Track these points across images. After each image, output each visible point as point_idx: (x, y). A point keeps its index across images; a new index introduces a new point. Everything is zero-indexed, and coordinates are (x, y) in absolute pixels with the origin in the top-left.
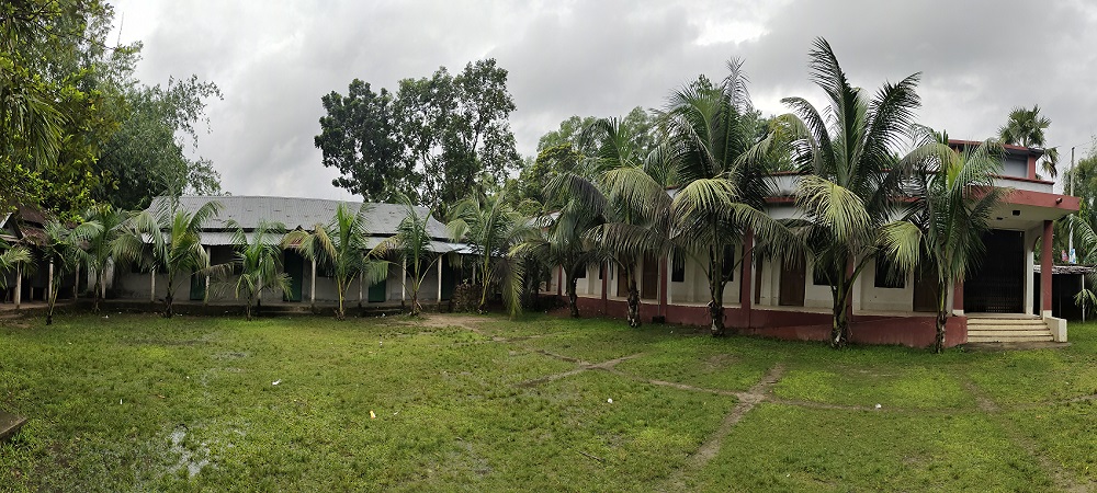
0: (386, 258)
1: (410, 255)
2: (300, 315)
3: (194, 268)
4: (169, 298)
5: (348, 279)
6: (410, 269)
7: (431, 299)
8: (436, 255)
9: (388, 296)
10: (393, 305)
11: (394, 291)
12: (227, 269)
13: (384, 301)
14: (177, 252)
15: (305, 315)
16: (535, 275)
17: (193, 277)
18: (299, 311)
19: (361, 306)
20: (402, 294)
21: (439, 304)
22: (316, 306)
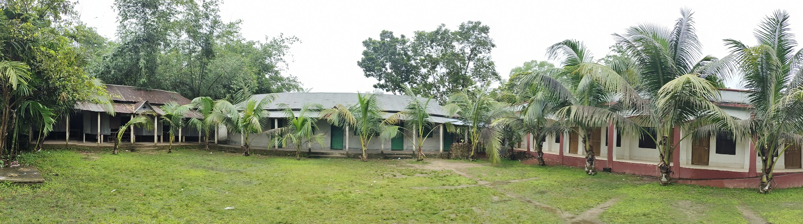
0: (397, 125)
1: (417, 124)
2: (337, 158)
7: (434, 150)
8: (438, 124)
9: (405, 147)
11: (409, 145)
13: (402, 150)
15: (340, 157)
16: (510, 139)
18: (338, 155)
19: (382, 152)
20: (412, 146)
21: (440, 153)
22: (349, 153)
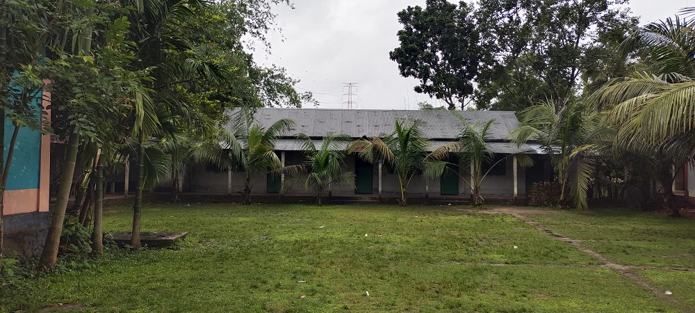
0: (444, 159)
2: (367, 203)
3: (269, 169)
4: (248, 190)
5: (409, 176)
9: (461, 190)
10: (463, 197)
12: (299, 168)
13: (457, 194)
14: (253, 157)
15: (371, 203)
17: (269, 176)
18: (367, 200)
19: (427, 196)
20: (470, 188)
21: (515, 198)
22: (383, 196)
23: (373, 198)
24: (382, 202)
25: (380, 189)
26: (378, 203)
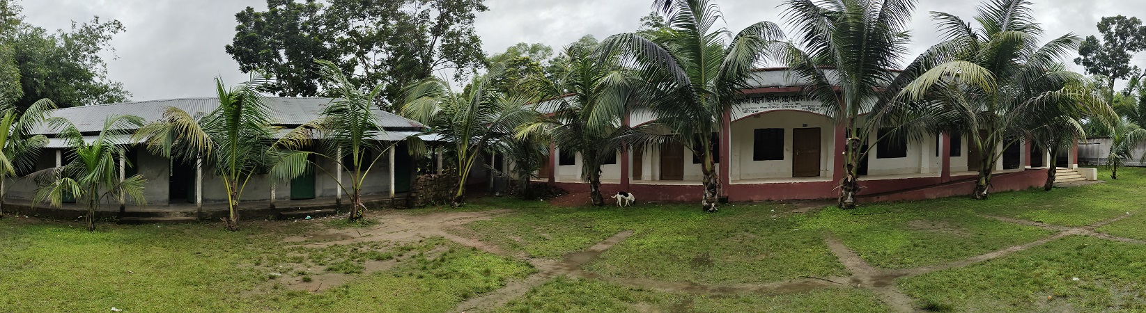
0: (305, 148)
1: (347, 146)
2: (177, 222)
5: (242, 178)
6: (348, 162)
7: (379, 193)
8: (385, 144)
9: (318, 192)
10: (323, 203)
11: (328, 186)
13: (314, 197)
15: (183, 221)
18: (178, 217)
19: (273, 206)
20: (336, 190)
21: (392, 198)
22: (205, 210)
23: (187, 214)
24: (202, 220)
25: (199, 199)
26: (193, 222)
